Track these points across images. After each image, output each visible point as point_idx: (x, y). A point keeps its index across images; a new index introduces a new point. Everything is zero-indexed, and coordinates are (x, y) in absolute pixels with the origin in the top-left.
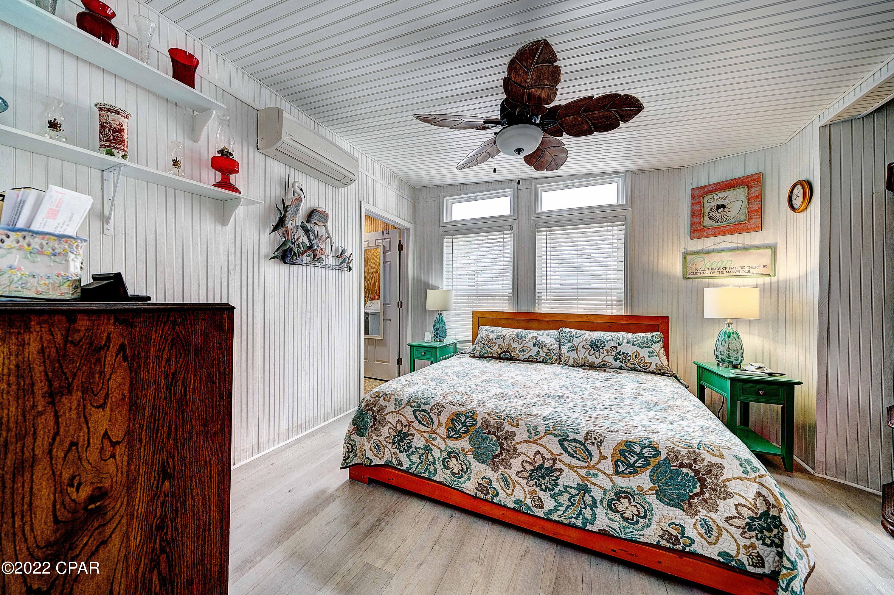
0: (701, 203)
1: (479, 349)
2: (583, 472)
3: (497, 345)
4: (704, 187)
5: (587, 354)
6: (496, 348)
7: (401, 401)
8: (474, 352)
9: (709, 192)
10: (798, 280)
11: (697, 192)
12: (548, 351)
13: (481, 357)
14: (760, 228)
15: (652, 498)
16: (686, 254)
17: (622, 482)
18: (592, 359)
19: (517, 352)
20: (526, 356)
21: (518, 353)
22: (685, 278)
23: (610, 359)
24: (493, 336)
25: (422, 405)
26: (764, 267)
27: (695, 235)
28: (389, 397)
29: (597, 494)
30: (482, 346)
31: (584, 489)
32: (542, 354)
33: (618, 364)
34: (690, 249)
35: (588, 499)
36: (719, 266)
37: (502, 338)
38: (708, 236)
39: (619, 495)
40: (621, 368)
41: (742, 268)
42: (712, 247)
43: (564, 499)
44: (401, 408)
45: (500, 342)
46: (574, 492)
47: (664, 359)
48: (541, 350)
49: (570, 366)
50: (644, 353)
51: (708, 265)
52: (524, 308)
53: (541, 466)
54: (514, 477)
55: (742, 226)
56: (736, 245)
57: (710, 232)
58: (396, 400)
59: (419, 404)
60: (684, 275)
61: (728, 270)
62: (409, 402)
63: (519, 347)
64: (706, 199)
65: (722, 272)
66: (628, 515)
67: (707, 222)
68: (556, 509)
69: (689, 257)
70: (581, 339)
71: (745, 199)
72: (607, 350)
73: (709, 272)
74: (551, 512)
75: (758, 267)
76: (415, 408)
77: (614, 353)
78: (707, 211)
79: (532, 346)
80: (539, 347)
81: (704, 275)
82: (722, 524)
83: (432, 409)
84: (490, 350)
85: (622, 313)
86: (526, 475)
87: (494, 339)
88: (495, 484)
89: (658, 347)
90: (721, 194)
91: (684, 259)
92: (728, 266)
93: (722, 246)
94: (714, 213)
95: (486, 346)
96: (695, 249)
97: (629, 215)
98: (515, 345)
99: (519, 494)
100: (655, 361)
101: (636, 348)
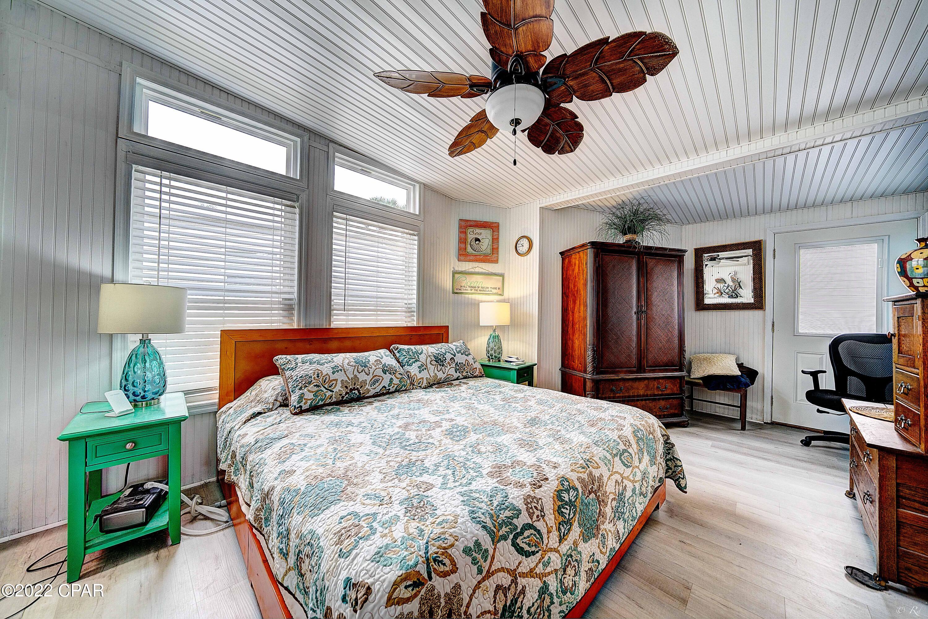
0: (465, 233)
1: (311, 396)
3: (339, 382)
4: (468, 221)
5: (436, 371)
6: (338, 388)
7: (477, 544)
8: (302, 404)
9: (470, 226)
10: (525, 298)
11: (463, 223)
12: (401, 376)
13: (314, 409)
14: (496, 261)
16: (454, 273)
19: (367, 386)
20: (378, 390)
21: (369, 388)
22: (454, 292)
24: (326, 369)
25: (515, 521)
26: (499, 288)
27: (460, 258)
28: (447, 561)
30: (316, 389)
32: (396, 381)
33: (457, 375)
34: (457, 269)
36: (475, 285)
37: (341, 370)
38: (470, 261)
40: (458, 378)
41: (488, 288)
42: (471, 270)
44: (489, 559)
45: (340, 376)
48: (393, 377)
49: (424, 388)
51: (469, 284)
52: (316, 323)
55: (489, 257)
56: (484, 271)
57: (472, 258)
58: (467, 551)
59: (508, 522)
60: (453, 290)
61: (480, 288)
62: (491, 533)
63: (368, 378)
64: (469, 231)
65: (477, 290)
67: (469, 249)
69: (457, 276)
70: (425, 355)
71: (490, 238)
72: (449, 363)
73: (469, 289)
75: (496, 288)
76: (511, 536)
78: (469, 241)
79: (382, 374)
80: (390, 373)
81: (466, 291)
83: (531, 515)
84: (330, 393)
85: (415, 324)
87: (330, 373)
90: (478, 231)
91: (453, 276)
92: (480, 286)
93: (477, 270)
94: (473, 243)
95: (322, 388)
96: (460, 269)
97: (422, 227)
98: (362, 377)
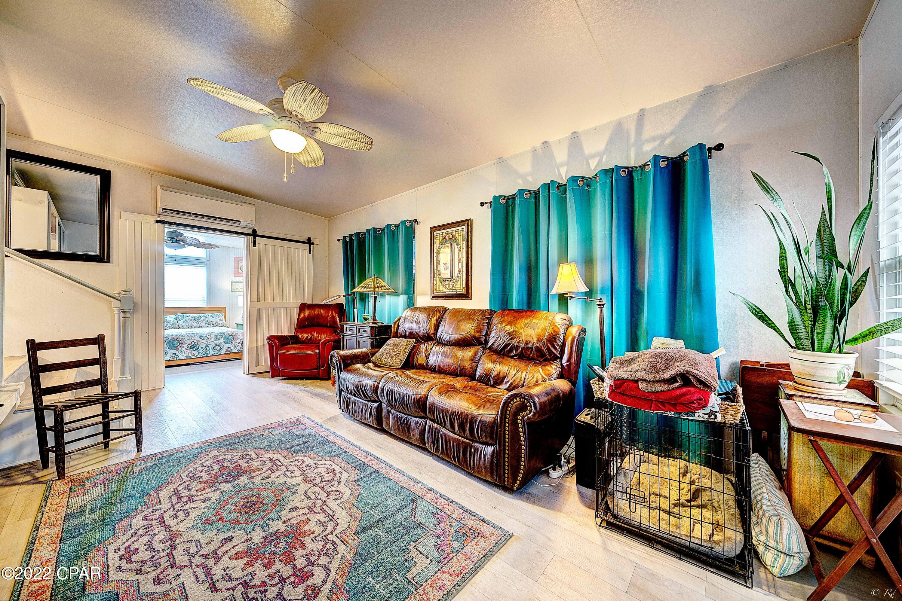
2: (206, 343)
5: (193, 323)
15: (224, 344)
16: (232, 282)
17: (216, 342)
18: (195, 325)
22: (232, 291)
23: (204, 324)
27: (235, 275)
29: (210, 347)
31: (207, 346)
33: (207, 325)
34: (234, 280)
35: (208, 349)
39: (216, 346)
40: (208, 327)
43: (201, 351)
46: (204, 348)
47: (224, 322)
48: (168, 324)
50: (217, 320)
53: (194, 345)
54: (185, 350)
66: (218, 349)
68: (199, 354)
69: (233, 284)
70: (189, 317)
74: (197, 355)
77: (205, 321)
82: (238, 344)
85: (206, 306)
86: (189, 348)
88: (178, 354)
89: (222, 318)
96: (236, 281)
99: (186, 354)
100: (221, 322)
101: (214, 319)
